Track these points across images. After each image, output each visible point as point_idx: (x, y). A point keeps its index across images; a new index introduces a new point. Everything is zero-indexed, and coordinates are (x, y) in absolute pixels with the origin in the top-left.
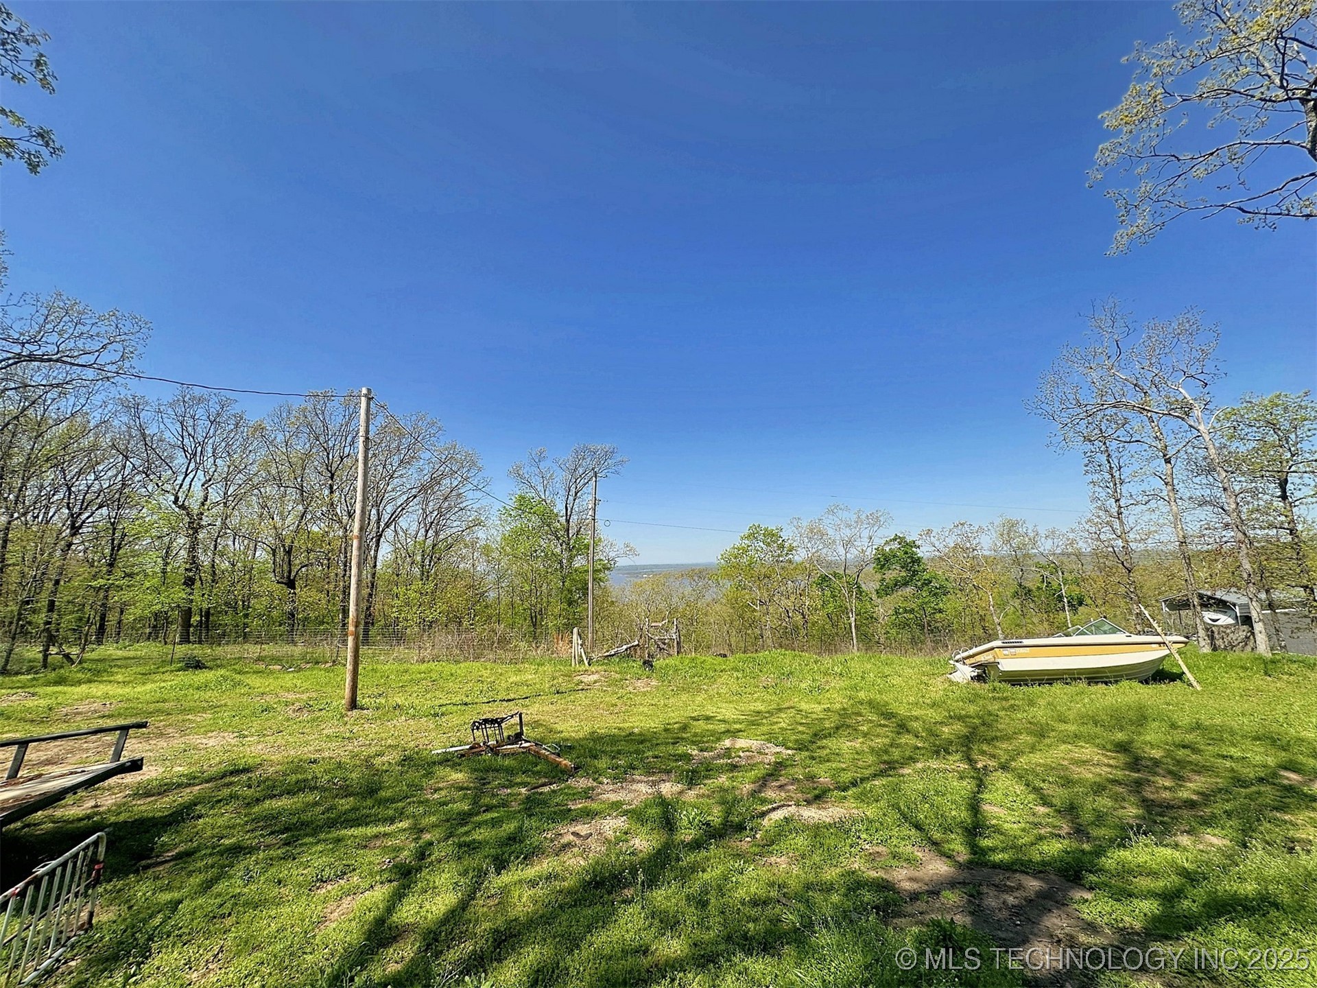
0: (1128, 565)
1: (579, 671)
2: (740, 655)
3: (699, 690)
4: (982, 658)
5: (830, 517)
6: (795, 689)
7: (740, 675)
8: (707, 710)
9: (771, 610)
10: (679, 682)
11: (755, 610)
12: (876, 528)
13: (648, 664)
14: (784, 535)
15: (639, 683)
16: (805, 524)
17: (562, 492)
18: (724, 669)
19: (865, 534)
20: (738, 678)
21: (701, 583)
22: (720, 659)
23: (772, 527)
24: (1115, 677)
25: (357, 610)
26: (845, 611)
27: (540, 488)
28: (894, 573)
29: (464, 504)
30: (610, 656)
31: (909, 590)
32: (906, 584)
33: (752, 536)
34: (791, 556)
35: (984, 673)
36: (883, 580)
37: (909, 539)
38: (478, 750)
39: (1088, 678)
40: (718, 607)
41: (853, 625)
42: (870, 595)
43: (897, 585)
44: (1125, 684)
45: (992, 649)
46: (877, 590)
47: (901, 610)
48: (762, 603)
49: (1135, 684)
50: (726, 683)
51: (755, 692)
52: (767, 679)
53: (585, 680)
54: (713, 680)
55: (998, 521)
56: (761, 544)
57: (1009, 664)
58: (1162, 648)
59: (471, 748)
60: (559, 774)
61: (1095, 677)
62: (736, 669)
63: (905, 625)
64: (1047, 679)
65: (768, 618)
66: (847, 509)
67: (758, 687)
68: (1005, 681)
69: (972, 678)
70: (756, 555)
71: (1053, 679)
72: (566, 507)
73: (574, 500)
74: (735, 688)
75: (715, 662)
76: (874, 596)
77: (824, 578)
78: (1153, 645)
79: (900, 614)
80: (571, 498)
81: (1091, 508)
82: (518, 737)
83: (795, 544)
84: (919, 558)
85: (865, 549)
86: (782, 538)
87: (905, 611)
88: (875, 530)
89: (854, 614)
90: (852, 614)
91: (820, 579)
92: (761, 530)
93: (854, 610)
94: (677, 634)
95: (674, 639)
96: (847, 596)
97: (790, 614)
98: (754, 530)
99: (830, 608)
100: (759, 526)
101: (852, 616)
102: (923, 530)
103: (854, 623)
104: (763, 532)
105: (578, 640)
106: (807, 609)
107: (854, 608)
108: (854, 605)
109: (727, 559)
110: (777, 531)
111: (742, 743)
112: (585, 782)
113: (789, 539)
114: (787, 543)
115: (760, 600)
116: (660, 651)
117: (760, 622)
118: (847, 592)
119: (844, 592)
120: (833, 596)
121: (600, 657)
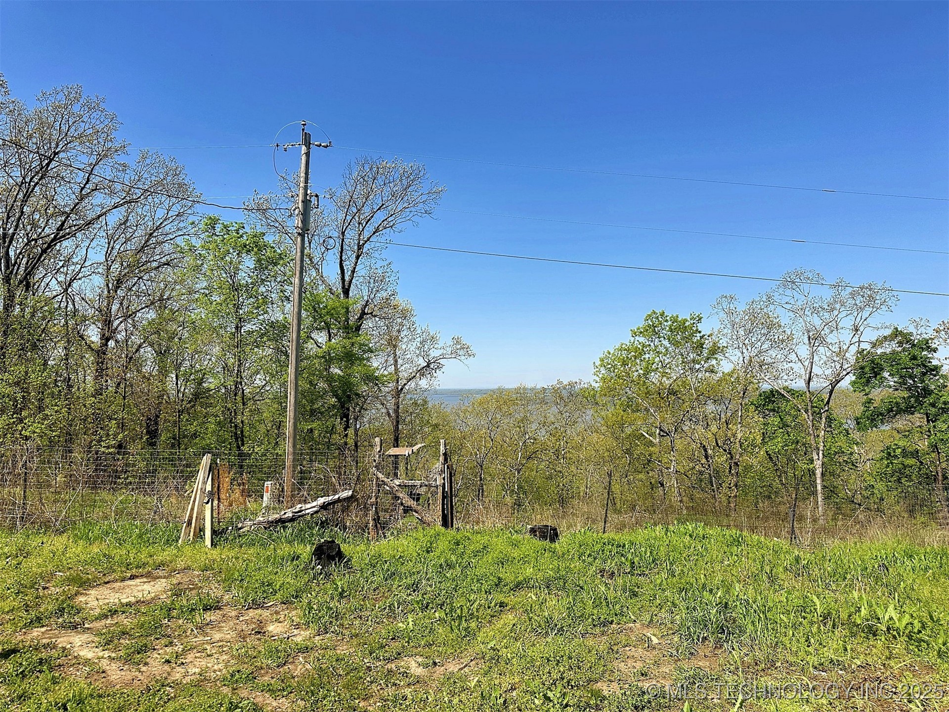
5: (789, 292)
9: (679, 444)
11: (652, 444)
12: (865, 314)
14: (704, 328)
16: (741, 307)
23: (684, 315)
28: (888, 392)
30: (281, 521)
31: (918, 419)
32: (909, 410)
33: (652, 330)
34: (714, 362)
37: (916, 338)
41: (818, 472)
42: (846, 426)
43: (894, 410)
46: (857, 419)
47: (899, 451)
48: (664, 433)
56: (666, 343)
65: (673, 456)
66: (819, 279)
70: (657, 359)
76: (853, 428)
79: (896, 457)
83: (723, 343)
84: (935, 368)
85: (845, 347)
86: (700, 332)
87: (905, 453)
88: (864, 318)
89: (821, 455)
90: (818, 455)
91: (762, 398)
92: (667, 321)
93: (821, 448)
94: (446, 475)
95: (437, 487)
96: (811, 424)
97: (710, 452)
98: (654, 319)
99: (776, 444)
100: (662, 314)
101: (817, 457)
102: (943, 322)
103: (821, 469)
104: (670, 323)
105: (205, 483)
106: (738, 445)
107: (822, 444)
108: (821, 440)
109: (610, 366)
110: (692, 322)
113: (712, 335)
114: (709, 341)
115: (660, 428)
116: (405, 511)
117: (660, 462)
118: (811, 418)
119: (806, 417)
120: (784, 425)
121: (259, 522)
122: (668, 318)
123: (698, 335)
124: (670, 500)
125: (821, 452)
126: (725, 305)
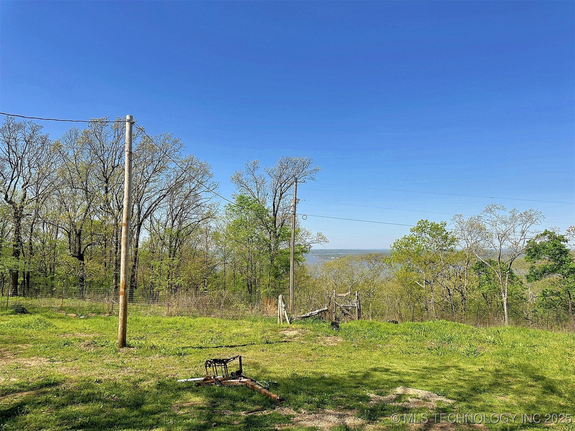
1: (283, 328)
2: (408, 323)
3: (375, 348)
5: (489, 214)
6: (455, 352)
7: (409, 338)
9: (435, 288)
10: (360, 340)
11: (421, 288)
12: (529, 224)
13: (335, 325)
14: (448, 229)
15: (328, 340)
16: (466, 219)
17: (271, 194)
18: (396, 333)
19: (519, 229)
20: (407, 341)
21: (377, 265)
22: (392, 325)
23: (438, 222)
25: (125, 277)
26: (498, 292)
27: (255, 191)
28: (543, 262)
29: (200, 202)
30: (306, 317)
31: (556, 277)
32: (553, 272)
33: (420, 229)
34: (453, 246)
36: (533, 267)
37: (557, 234)
38: (210, 381)
40: (390, 284)
41: (505, 303)
42: (521, 280)
43: (545, 272)
46: (527, 276)
47: (548, 293)
48: (427, 283)
50: (398, 344)
51: (421, 352)
52: (429, 343)
53: (288, 334)
54: (387, 339)
59: (205, 380)
60: (271, 403)
62: (405, 333)
63: (551, 306)
65: (432, 294)
66: (504, 209)
67: (424, 348)
70: (423, 245)
72: (274, 204)
73: (280, 199)
74: (404, 348)
75: (388, 327)
76: (524, 281)
77: (481, 265)
79: (547, 296)
80: (277, 198)
82: (239, 374)
83: (457, 236)
84: (566, 250)
85: (518, 241)
86: (446, 231)
87: (552, 293)
88: (527, 226)
89: (506, 295)
90: (505, 295)
91: (478, 265)
92: (429, 225)
93: (506, 291)
94: (358, 303)
95: (355, 307)
96: (501, 279)
97: (451, 293)
98: (422, 224)
99: (485, 289)
100: (426, 221)
101: (504, 296)
102: (571, 226)
103: (506, 302)
104: (430, 226)
105: (282, 304)
106: (465, 289)
107: (506, 289)
108: (506, 287)
109: (399, 247)
110: (441, 226)
111: (411, 391)
112: (288, 411)
113: (451, 232)
114: (450, 235)
115: (426, 280)
116: (345, 315)
117: (426, 297)
118: (501, 276)
119: (498, 276)
120: (489, 279)
121: (299, 317)
122: (429, 223)
123: (445, 232)
125: (506, 293)
126: (458, 219)
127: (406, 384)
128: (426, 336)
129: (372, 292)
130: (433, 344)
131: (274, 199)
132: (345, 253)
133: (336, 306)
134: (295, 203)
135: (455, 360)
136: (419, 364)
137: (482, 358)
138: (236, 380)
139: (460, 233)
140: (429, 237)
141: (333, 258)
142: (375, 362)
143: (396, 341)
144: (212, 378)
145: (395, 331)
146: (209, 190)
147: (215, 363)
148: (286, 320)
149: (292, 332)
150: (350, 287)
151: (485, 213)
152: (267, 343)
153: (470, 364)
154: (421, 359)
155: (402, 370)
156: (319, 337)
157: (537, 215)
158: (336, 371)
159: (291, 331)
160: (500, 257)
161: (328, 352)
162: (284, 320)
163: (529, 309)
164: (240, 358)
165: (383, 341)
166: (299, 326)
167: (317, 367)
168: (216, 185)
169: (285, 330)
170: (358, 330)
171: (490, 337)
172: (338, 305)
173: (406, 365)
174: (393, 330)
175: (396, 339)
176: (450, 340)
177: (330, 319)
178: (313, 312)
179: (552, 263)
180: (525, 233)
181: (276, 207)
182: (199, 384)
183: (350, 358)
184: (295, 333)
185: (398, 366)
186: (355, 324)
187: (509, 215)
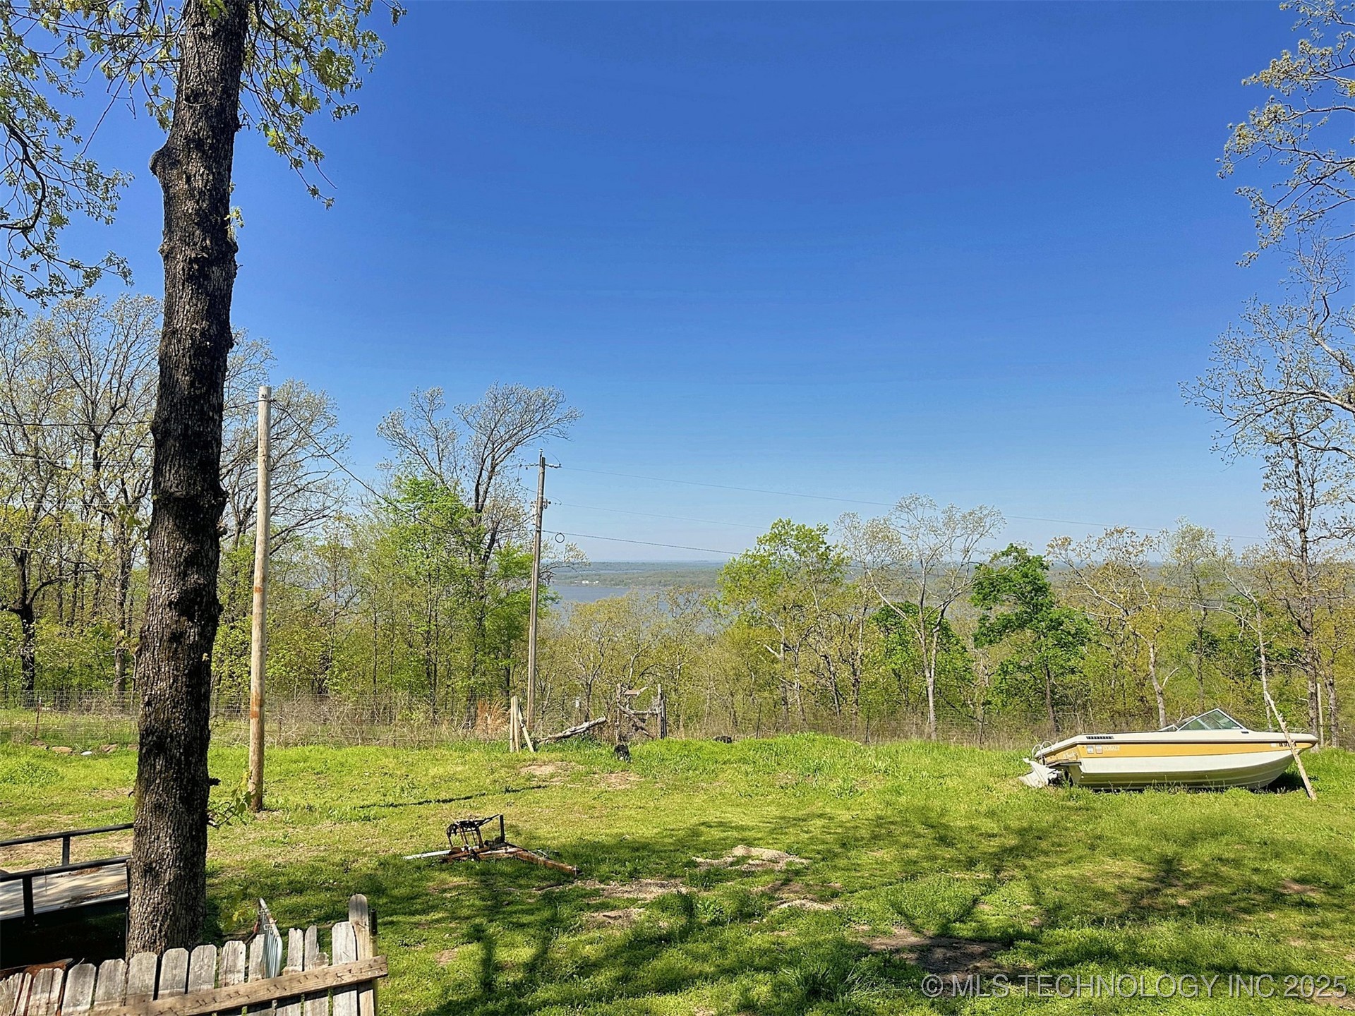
0: (1307, 626)
1: (525, 760)
2: (751, 738)
3: (697, 789)
4: (1064, 757)
5: (904, 516)
6: (820, 791)
7: (750, 770)
8: (709, 814)
9: (802, 657)
10: (669, 777)
11: (774, 661)
12: (976, 536)
13: (622, 750)
14: (829, 540)
15: (613, 779)
16: (863, 523)
17: (471, 464)
18: (729, 760)
19: (959, 544)
20: (747, 774)
21: (689, 611)
22: (722, 744)
23: (812, 525)
24: (1216, 783)
25: (261, 685)
26: (920, 668)
27: (432, 456)
28: (1004, 609)
29: (303, 482)
30: (564, 737)
31: (1026, 636)
32: (1021, 626)
33: (778, 538)
34: (838, 574)
35: (1066, 774)
36: (985, 618)
37: (1031, 553)
38: (458, 855)
39: (1189, 784)
40: (715, 652)
41: (930, 689)
42: (963, 643)
43: (1008, 626)
44: (1233, 791)
45: (1075, 745)
46: (974, 635)
47: (1011, 667)
48: (788, 649)
49: (1244, 792)
50: (732, 779)
51: (770, 793)
52: (785, 776)
53: (538, 773)
54: (714, 775)
55: (1174, 530)
56: (792, 552)
57: (1093, 765)
58: (1284, 747)
59: (451, 854)
60: (569, 877)
61: (1197, 783)
62: (744, 761)
63: (1014, 692)
64: (1132, 785)
65: (796, 672)
66: (932, 505)
67: (773, 786)
68: (1087, 786)
69: (1050, 782)
71: (1145, 785)
72: (477, 490)
73: (490, 479)
74: (743, 787)
75: (716, 749)
76: (970, 644)
77: (888, 613)
78: (1273, 745)
79: (1010, 673)
80: (485, 475)
81: (1269, 540)
82: (501, 841)
83: (845, 555)
84: (1045, 585)
86: (825, 544)
88: (975, 539)
90: (931, 672)
92: (793, 530)
93: (933, 666)
94: (662, 707)
95: (657, 714)
96: (924, 643)
98: (780, 528)
100: (789, 523)
101: (929, 675)
103: (932, 686)
104: (796, 533)
105: (517, 714)
106: (860, 661)
107: (934, 662)
108: (933, 658)
109: (735, 575)
110: (818, 533)
111: (755, 852)
112: (592, 885)
113: (836, 546)
114: (834, 553)
115: (785, 644)
116: (637, 730)
117: (783, 678)
118: (923, 637)
119: (919, 636)
120: (904, 643)
121: (550, 739)
122: (794, 527)
123: (823, 546)
124: (793, 719)
125: (933, 670)
126: (847, 521)
127: (749, 843)
128: (779, 764)
129: (679, 667)
130: (790, 777)
131: (479, 478)
132: (614, 572)
133: (621, 714)
134: (542, 508)
135: (818, 806)
136: (766, 813)
137: (861, 799)
138: (500, 851)
139: (852, 550)
140: (794, 555)
141: (587, 582)
142: (699, 812)
143: (729, 775)
144: (463, 849)
145: (728, 757)
146: (325, 454)
147: (462, 828)
148: (526, 744)
149: (543, 768)
150: (632, 659)
151: (898, 513)
152: (507, 791)
153: (842, 809)
154: (769, 805)
155: (740, 823)
156: (596, 776)
157: (993, 518)
158: (642, 830)
159: (541, 766)
160: (922, 600)
161: (621, 801)
162: (523, 745)
163: (979, 697)
164: (502, 817)
165: (707, 777)
166: (553, 755)
167: (611, 826)
168: (343, 441)
169: (529, 765)
170: (663, 759)
171: (880, 764)
172: (625, 713)
173: (745, 814)
174: (723, 756)
175: (729, 773)
176: (818, 769)
177: (609, 740)
178: (578, 728)
179: (1019, 609)
180: (970, 553)
181: (481, 493)
182: (444, 860)
183: (657, 809)
184: (549, 770)
185: (735, 816)
186: (656, 747)
187: (942, 517)
